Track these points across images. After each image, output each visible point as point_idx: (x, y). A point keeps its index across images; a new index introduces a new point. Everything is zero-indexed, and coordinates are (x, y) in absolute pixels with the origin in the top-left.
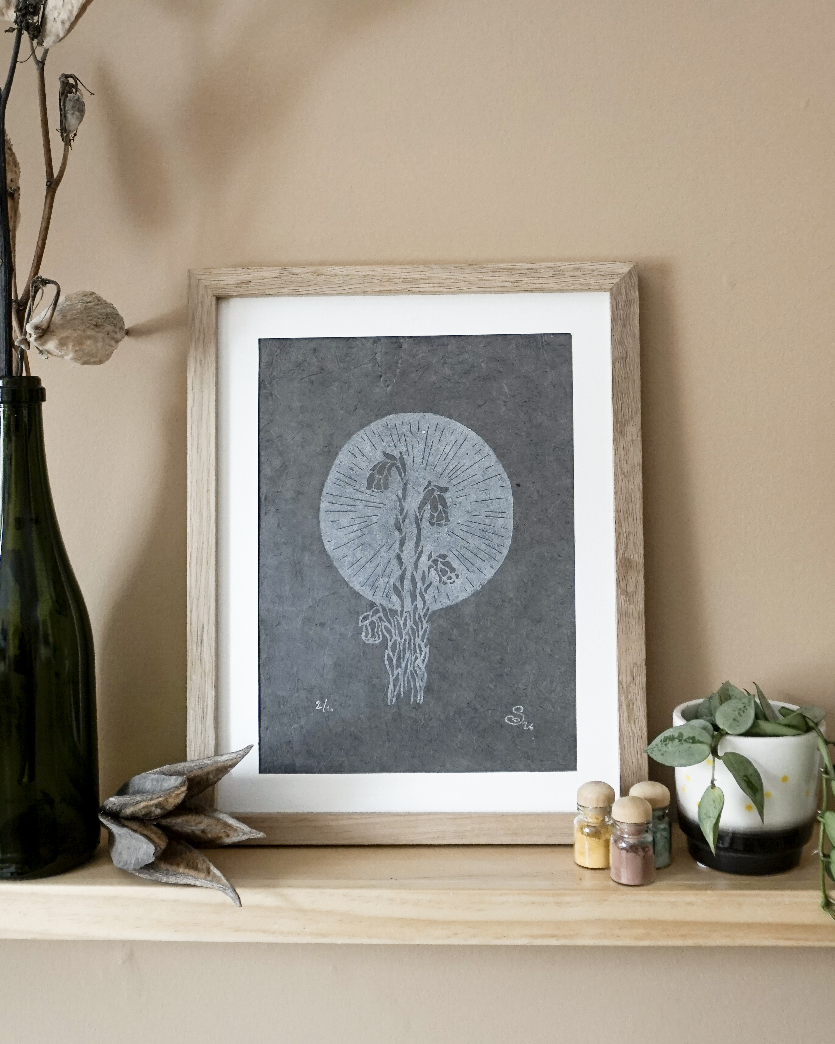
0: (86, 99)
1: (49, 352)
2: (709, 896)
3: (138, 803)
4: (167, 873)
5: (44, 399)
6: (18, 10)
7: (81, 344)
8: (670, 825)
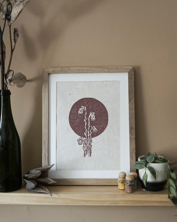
0: (19, 33)
1: (11, 85)
2: (146, 195)
3: (31, 176)
4: (37, 190)
5: (10, 94)
6: (5, 15)
7: (18, 83)
8: (137, 181)
